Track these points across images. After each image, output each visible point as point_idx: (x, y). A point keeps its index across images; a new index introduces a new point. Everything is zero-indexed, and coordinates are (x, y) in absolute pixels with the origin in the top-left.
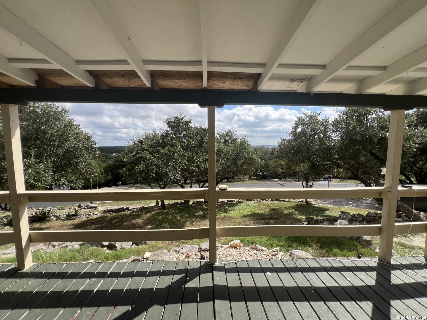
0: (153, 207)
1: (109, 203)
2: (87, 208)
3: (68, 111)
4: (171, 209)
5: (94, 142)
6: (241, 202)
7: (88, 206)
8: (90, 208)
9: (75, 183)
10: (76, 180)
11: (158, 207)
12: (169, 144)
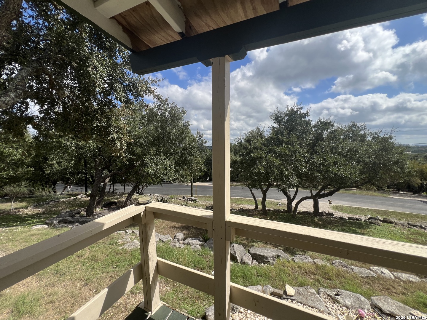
0: (253, 210)
1: (204, 198)
2: (189, 200)
3: (186, 112)
4: (274, 217)
5: (205, 141)
6: (374, 224)
7: (190, 198)
8: (191, 201)
9: (186, 178)
10: (186, 176)
11: (258, 211)
12: (285, 142)
